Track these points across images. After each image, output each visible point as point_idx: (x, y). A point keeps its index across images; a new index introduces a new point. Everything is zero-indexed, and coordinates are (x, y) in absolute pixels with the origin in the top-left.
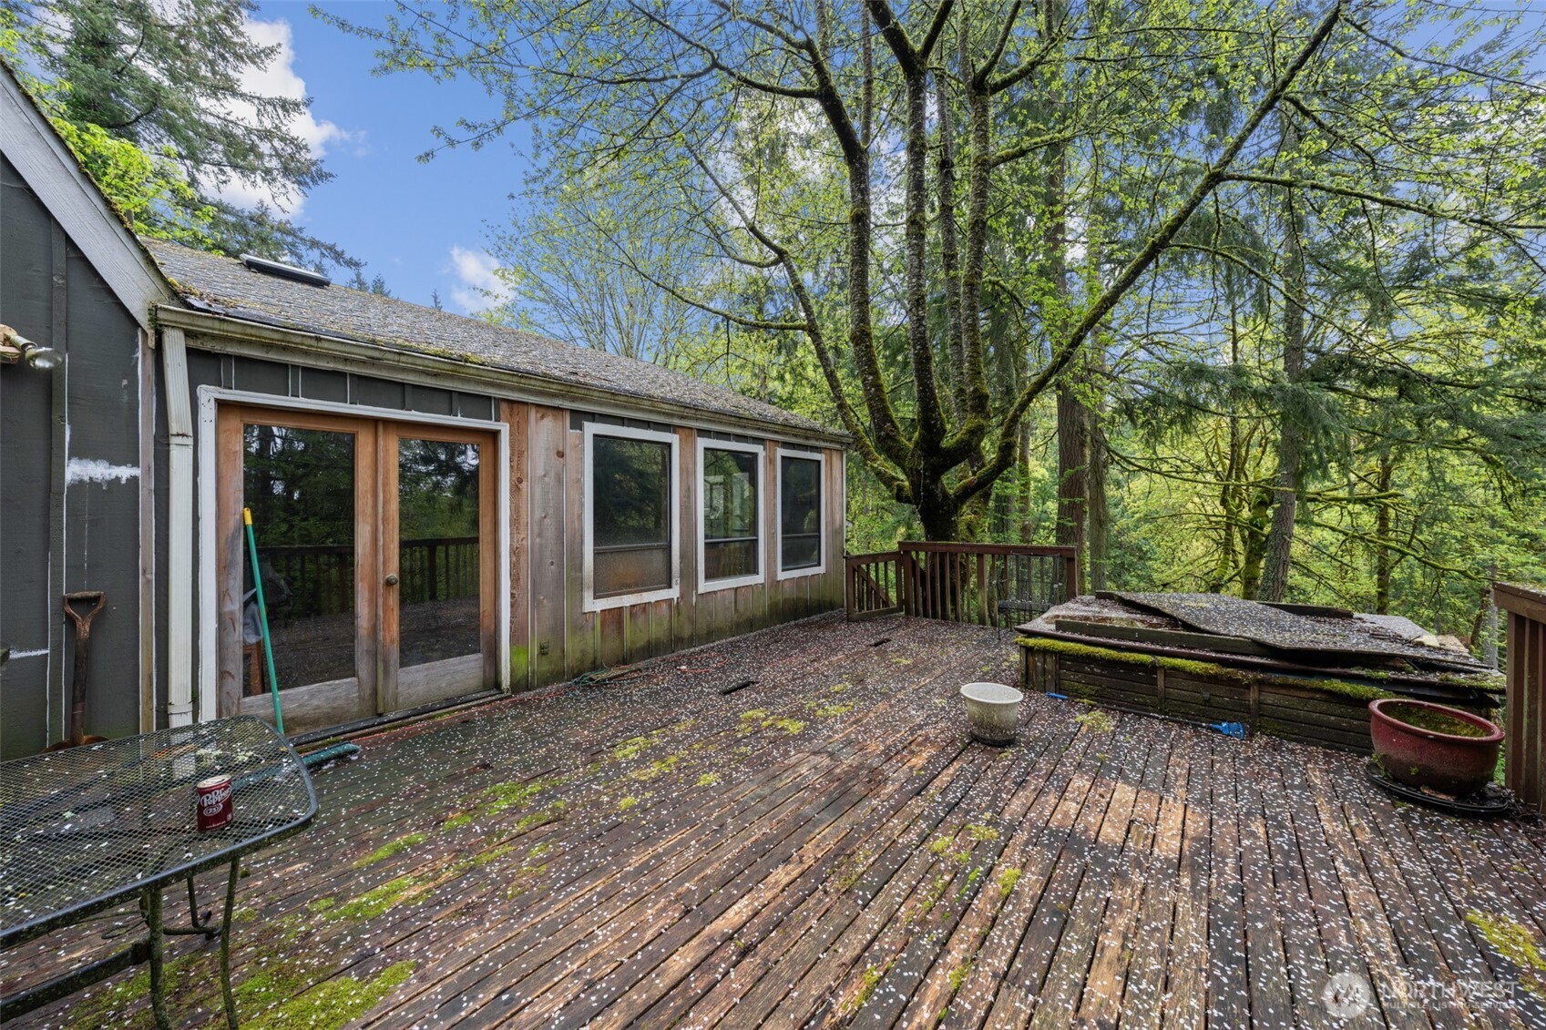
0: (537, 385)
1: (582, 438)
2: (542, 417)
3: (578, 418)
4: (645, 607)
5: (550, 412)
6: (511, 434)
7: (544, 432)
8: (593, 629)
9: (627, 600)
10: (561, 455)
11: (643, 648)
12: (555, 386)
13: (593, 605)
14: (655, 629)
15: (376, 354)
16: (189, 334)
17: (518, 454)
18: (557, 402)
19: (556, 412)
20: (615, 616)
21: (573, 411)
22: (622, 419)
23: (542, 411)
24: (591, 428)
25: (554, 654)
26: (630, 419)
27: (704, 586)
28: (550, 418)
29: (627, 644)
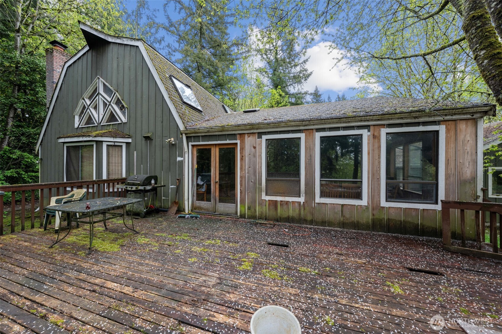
0: (243, 127)
1: (261, 141)
2: (249, 137)
3: (260, 135)
4: (287, 203)
5: (251, 135)
6: (240, 143)
7: (249, 141)
8: (266, 206)
9: (279, 199)
10: (255, 148)
11: (286, 218)
12: (248, 127)
13: (266, 198)
14: (292, 212)
15: (208, 130)
16: (186, 134)
17: (242, 149)
18: (252, 131)
19: (253, 134)
20: (275, 203)
21: (258, 133)
22: (277, 132)
23: (249, 135)
24: (265, 137)
25: (253, 210)
26: (280, 131)
27: (318, 199)
28: (252, 136)
29: (279, 214)
